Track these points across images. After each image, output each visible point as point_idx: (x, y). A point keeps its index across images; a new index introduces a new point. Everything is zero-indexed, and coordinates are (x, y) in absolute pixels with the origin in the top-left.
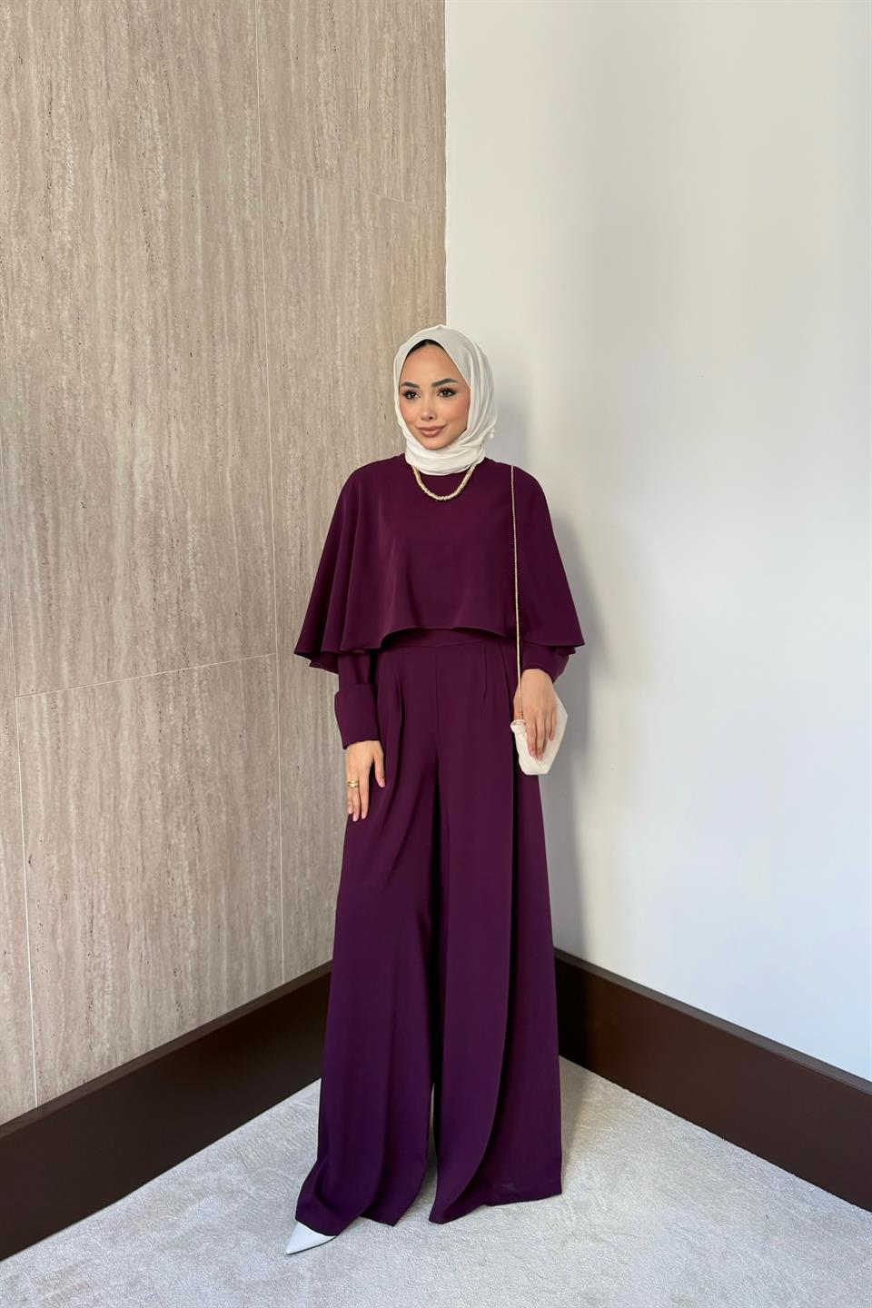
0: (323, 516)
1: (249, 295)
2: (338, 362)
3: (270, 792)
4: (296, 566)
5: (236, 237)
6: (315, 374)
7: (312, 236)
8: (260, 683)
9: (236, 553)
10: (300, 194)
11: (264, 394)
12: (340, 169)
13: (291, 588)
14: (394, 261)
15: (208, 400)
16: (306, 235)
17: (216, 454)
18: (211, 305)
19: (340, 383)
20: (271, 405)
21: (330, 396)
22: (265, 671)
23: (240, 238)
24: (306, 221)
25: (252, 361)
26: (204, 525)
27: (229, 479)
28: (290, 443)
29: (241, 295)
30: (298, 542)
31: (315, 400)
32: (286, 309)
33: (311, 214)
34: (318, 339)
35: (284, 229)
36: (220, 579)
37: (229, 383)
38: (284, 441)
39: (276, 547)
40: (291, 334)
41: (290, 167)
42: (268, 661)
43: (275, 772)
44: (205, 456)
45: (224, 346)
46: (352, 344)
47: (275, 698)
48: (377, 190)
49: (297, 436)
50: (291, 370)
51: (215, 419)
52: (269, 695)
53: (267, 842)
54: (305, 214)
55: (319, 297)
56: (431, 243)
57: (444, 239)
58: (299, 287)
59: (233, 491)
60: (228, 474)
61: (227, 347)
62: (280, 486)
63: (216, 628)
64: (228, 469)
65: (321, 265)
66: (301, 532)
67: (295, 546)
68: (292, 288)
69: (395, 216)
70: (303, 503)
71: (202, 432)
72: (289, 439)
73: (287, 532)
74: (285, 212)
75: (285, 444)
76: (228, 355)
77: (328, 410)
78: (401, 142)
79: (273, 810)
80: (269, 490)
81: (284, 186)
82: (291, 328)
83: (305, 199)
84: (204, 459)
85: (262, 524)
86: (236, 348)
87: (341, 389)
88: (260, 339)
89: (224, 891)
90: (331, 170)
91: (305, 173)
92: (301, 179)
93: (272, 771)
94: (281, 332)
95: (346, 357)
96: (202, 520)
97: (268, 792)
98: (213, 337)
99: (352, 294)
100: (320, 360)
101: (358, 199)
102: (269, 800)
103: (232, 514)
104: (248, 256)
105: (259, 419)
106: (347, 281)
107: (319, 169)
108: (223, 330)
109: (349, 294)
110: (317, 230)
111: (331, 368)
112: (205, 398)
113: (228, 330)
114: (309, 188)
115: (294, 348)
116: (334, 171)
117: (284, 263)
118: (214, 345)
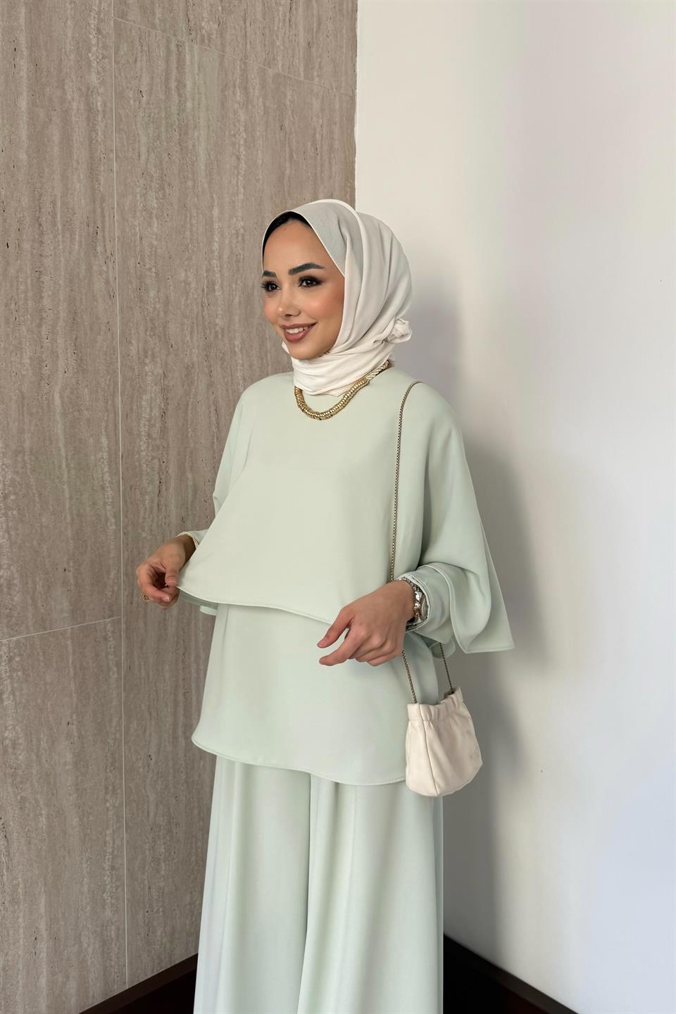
0: (192, 445)
1: (92, 174)
2: (215, 262)
3: (110, 788)
4: (152, 508)
5: (76, 105)
6: (183, 275)
7: (181, 110)
8: (97, 655)
9: (67, 495)
10: (167, 61)
11: (112, 297)
12: (222, 36)
13: (144, 535)
14: (290, 146)
15: (30, 303)
16: (174, 109)
17: (40, 369)
18: (39, 185)
19: (217, 287)
20: (122, 311)
21: (202, 303)
22: (105, 639)
23: (82, 107)
24: (174, 92)
25: (95, 256)
26: (19, 459)
27: (58, 401)
28: (146, 357)
29: (82, 177)
30: (157, 477)
31: (183, 307)
32: (144, 195)
33: (181, 84)
34: (188, 233)
35: (144, 99)
36: (42, 527)
37: (60, 282)
38: (138, 353)
39: (124, 484)
40: (150, 225)
41: (154, 26)
42: (109, 627)
43: (117, 764)
44: (23, 373)
45: (55, 237)
46: (234, 241)
47: (119, 673)
48: (269, 62)
49: (157, 349)
50: (150, 269)
51: (39, 326)
52: (109, 669)
53: (105, 842)
54: (173, 85)
55: (190, 183)
56: (336, 129)
57: (353, 126)
58: (162, 170)
59: (64, 414)
60: (57, 396)
61: (60, 237)
62: (132, 409)
63: (35, 589)
64: (57, 389)
65: (194, 146)
66: (160, 466)
67: (151, 482)
68: (152, 169)
69: (292, 96)
70: (164, 430)
71: (20, 343)
72: (146, 352)
73: (140, 466)
74: (146, 80)
75: (139, 358)
76: (61, 247)
77: (200, 318)
78: (300, 10)
79: (114, 807)
80: (115, 413)
81: (146, 48)
82: (151, 218)
83: (174, 65)
84: (23, 376)
85: (105, 455)
86: (72, 240)
87: (217, 293)
88: (107, 229)
89: (43, 901)
90: (209, 35)
91: (174, 35)
92: (168, 41)
93: (112, 764)
94: (136, 224)
95: (225, 257)
96: (17, 453)
97: (106, 788)
98: (40, 225)
99: (234, 182)
100: (189, 259)
101: (244, 71)
102: (108, 797)
103: (61, 445)
104: (92, 128)
105: (103, 328)
106: (228, 166)
107: (193, 33)
108: (54, 216)
109: (230, 182)
110: (189, 104)
111: (204, 268)
112: (26, 299)
113: (61, 217)
114: (179, 53)
115: (155, 243)
116: (214, 37)
117: (143, 139)
118: (42, 234)
